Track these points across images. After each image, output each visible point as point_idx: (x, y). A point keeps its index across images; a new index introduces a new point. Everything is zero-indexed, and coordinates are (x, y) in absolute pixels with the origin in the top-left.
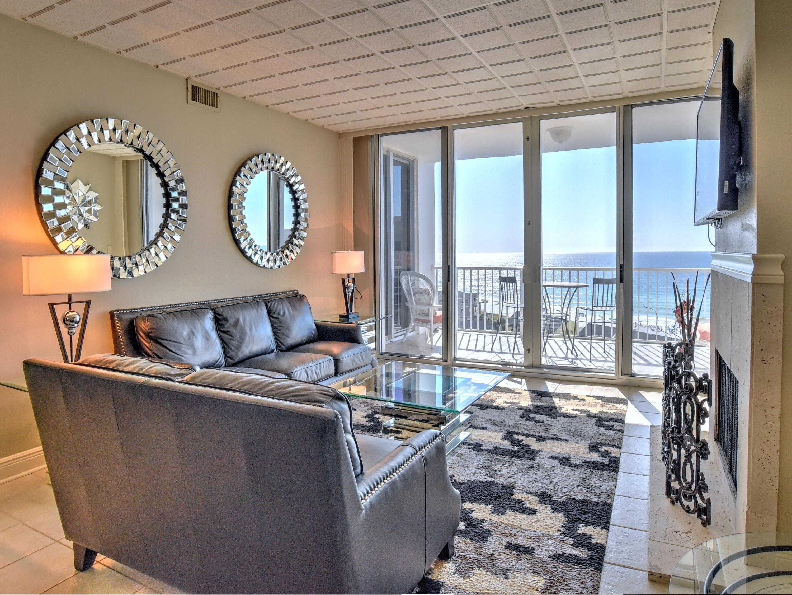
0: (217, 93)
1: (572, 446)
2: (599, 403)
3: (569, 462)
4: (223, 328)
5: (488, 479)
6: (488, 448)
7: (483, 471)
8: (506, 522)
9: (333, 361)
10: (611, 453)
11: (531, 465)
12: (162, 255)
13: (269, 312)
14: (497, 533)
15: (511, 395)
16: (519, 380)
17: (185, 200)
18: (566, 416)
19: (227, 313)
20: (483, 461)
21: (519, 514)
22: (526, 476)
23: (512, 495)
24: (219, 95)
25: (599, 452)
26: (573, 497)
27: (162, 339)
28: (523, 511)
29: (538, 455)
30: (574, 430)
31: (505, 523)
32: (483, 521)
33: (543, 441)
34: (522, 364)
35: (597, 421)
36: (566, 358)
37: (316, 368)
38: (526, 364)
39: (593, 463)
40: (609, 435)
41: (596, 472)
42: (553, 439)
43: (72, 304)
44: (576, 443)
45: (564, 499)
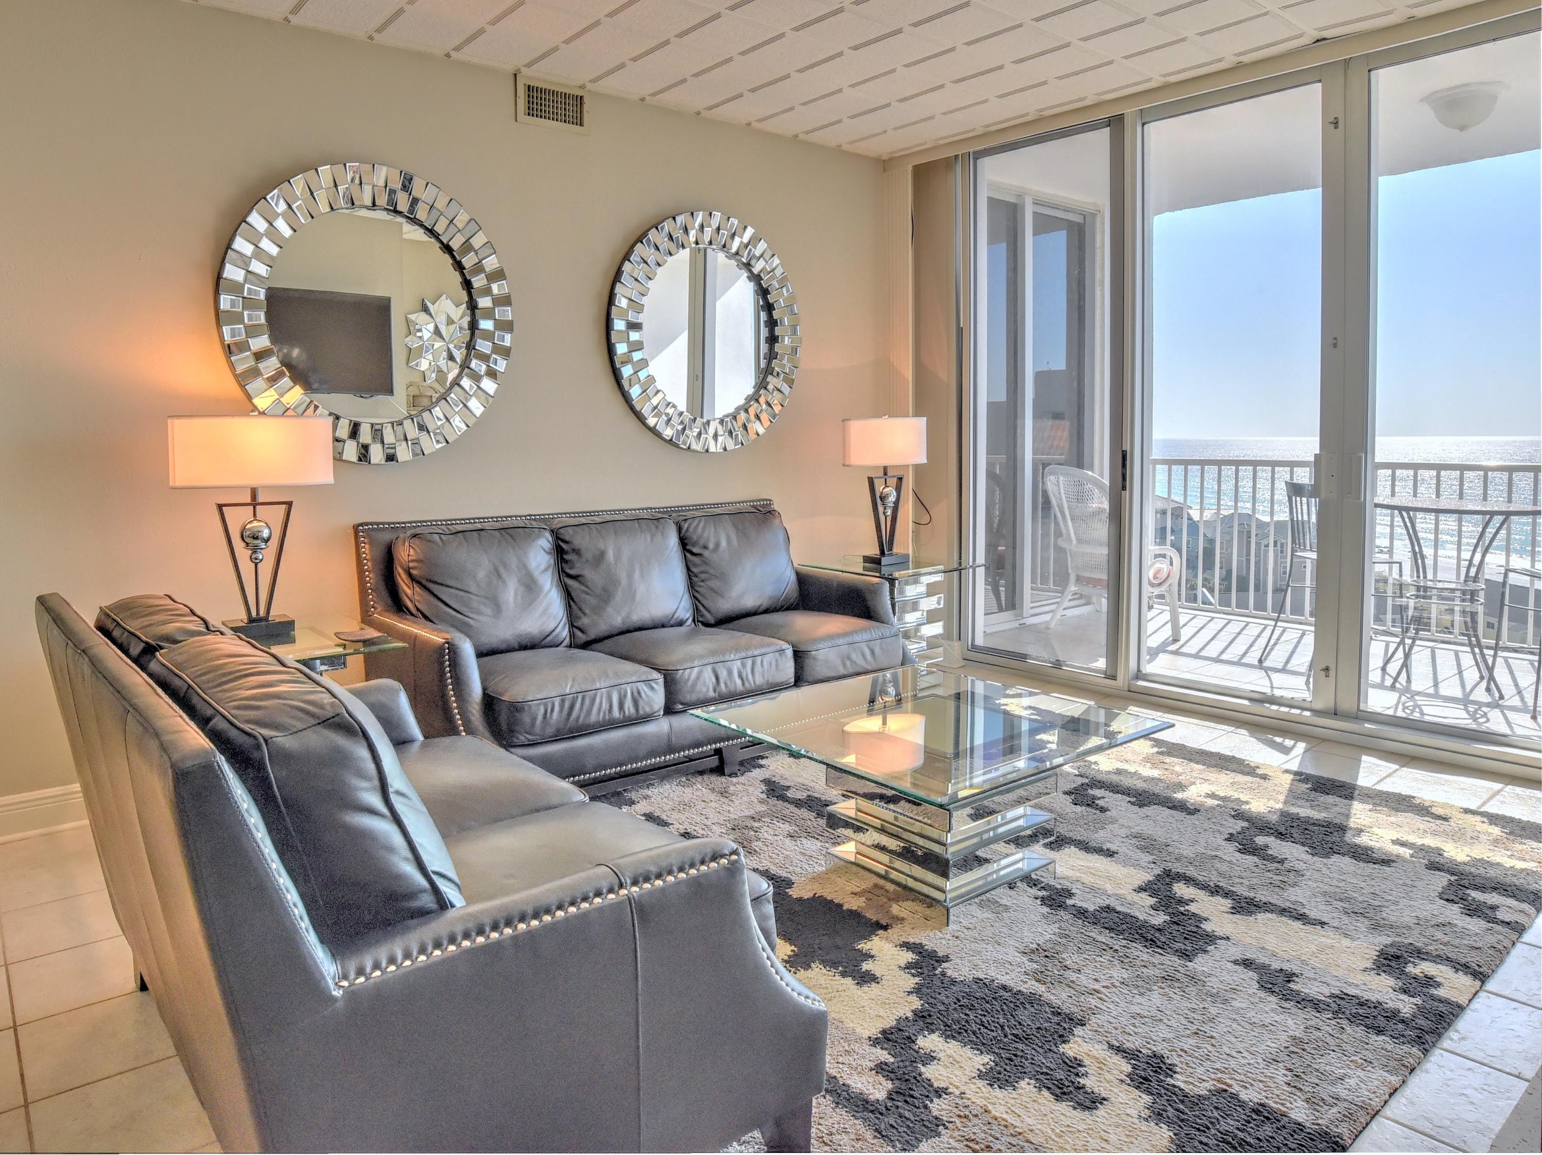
0: (581, 97)
1: (1329, 941)
2: (1490, 834)
3: (1292, 985)
4: (570, 568)
5: (1031, 986)
6: (1084, 905)
7: (1031, 960)
8: (998, 1111)
9: (789, 652)
10: (1439, 985)
11: (1171, 972)
12: (457, 422)
13: (684, 542)
14: (956, 1134)
15: (1240, 778)
16: (1289, 743)
17: (507, 313)
18: (1363, 855)
19: (580, 540)
20: (1048, 937)
21: (1051, 1097)
22: (1138, 999)
23: (1064, 1042)
24: (585, 100)
25: (1401, 973)
26: (1236, 1088)
27: (435, 583)
28: (1064, 1093)
29: (1209, 948)
30: (1360, 899)
31: (994, 1113)
32: (940, 1092)
33: (1250, 913)
34: (1307, 705)
35: (1451, 884)
36: (1465, 701)
37: (744, 665)
38: (1319, 705)
39: (1361, 1004)
40: (1465, 933)
41: (1356, 1032)
42: (1283, 912)
43: (258, 507)
44: (1346, 935)
45: (1202, 1089)
